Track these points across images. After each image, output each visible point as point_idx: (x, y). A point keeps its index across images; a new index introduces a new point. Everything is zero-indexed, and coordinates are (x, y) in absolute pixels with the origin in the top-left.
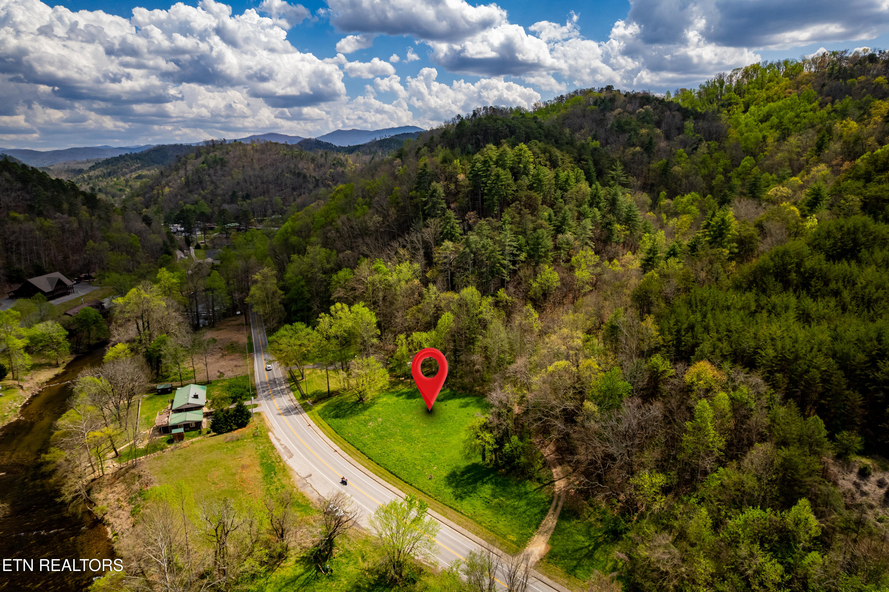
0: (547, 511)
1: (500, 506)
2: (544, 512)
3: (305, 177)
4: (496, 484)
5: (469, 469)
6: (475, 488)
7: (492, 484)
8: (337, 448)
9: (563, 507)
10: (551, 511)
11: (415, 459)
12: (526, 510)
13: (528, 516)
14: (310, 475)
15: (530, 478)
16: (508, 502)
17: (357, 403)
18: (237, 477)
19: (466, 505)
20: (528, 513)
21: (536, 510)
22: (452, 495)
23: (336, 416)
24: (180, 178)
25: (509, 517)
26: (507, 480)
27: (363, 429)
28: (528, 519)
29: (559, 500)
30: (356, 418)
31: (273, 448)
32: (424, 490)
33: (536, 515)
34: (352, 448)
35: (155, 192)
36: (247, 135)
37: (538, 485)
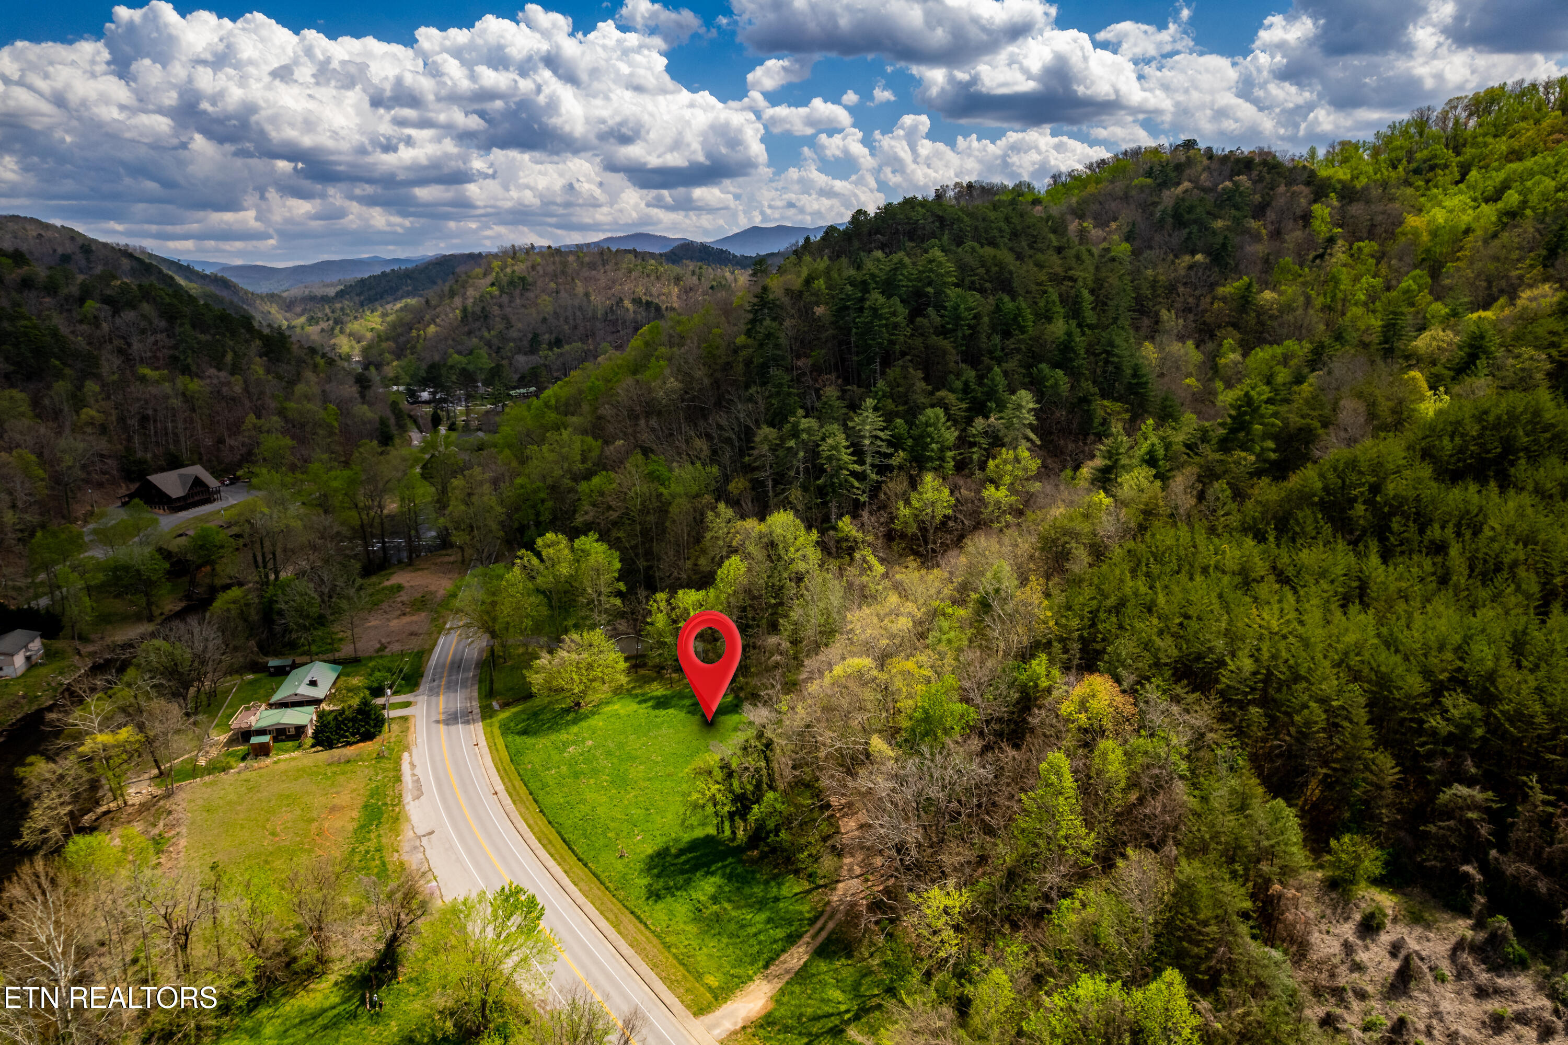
0: (800, 936)
1: (717, 918)
2: (792, 939)
3: (658, 308)
4: (730, 878)
5: (694, 845)
6: (688, 882)
7: (723, 876)
8: (500, 787)
9: (833, 932)
10: (806, 938)
11: (613, 819)
12: (760, 932)
13: (760, 943)
14: (432, 833)
15: (797, 872)
16: (734, 914)
17: (567, 711)
18: (314, 825)
19: (659, 913)
20: (762, 937)
21: (780, 933)
22: (644, 890)
23: (525, 732)
24: (454, 310)
25: (725, 940)
26: (753, 872)
27: (556, 757)
28: (757, 948)
29: (831, 917)
30: (553, 737)
31: (398, 779)
32: (603, 877)
33: (775, 941)
34: (523, 791)
35: (414, 333)
36: (600, 236)
37: (807, 886)
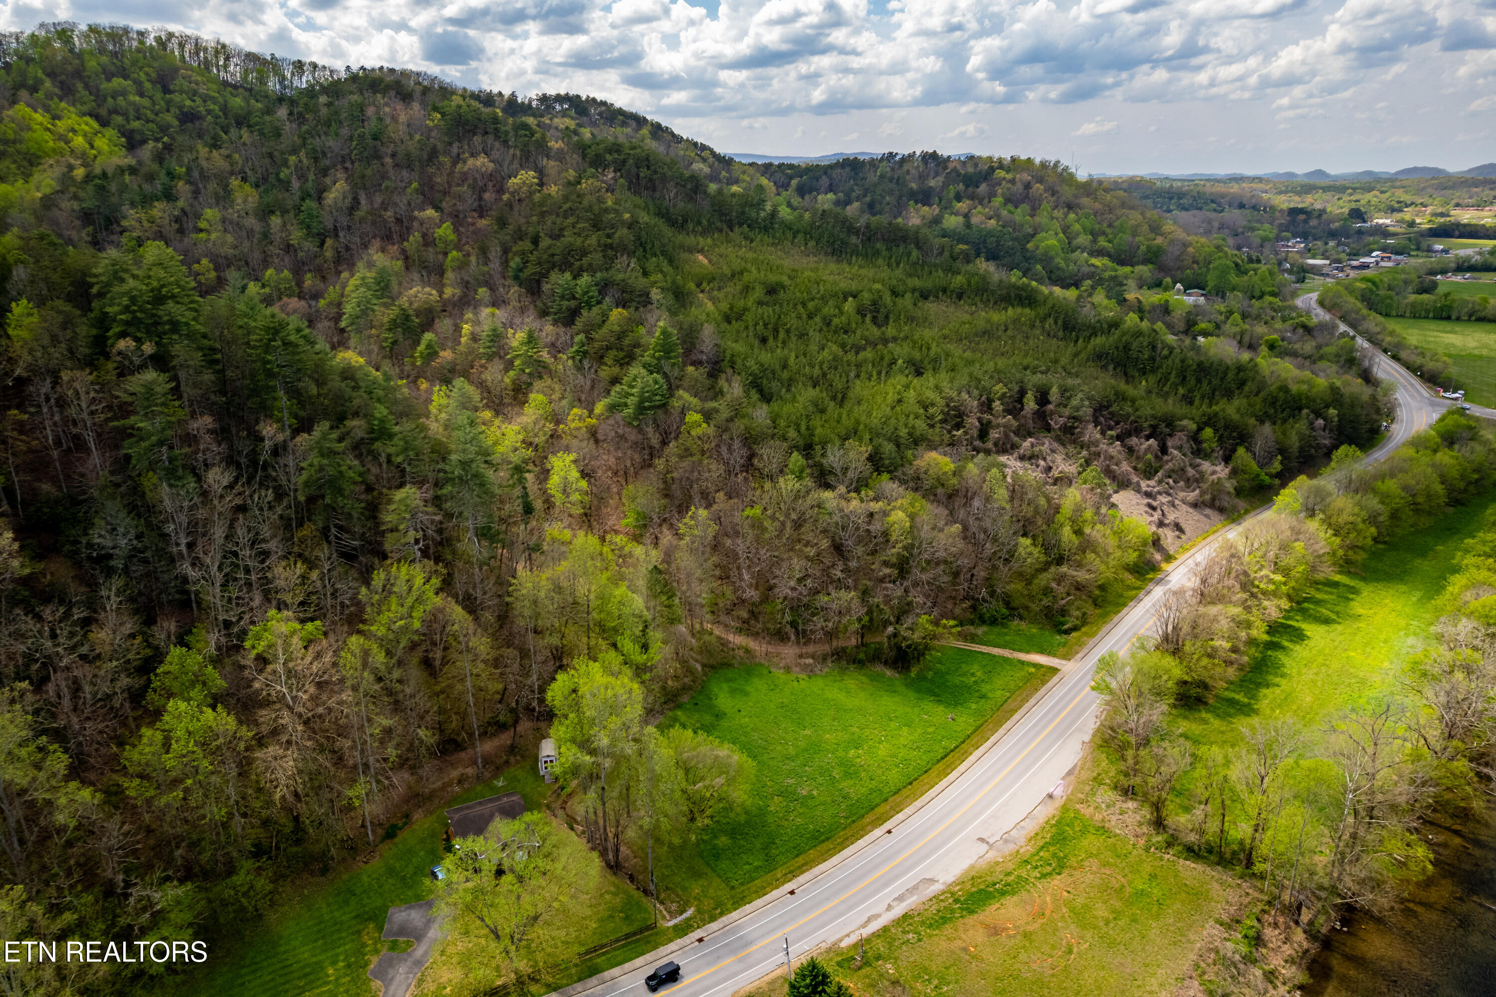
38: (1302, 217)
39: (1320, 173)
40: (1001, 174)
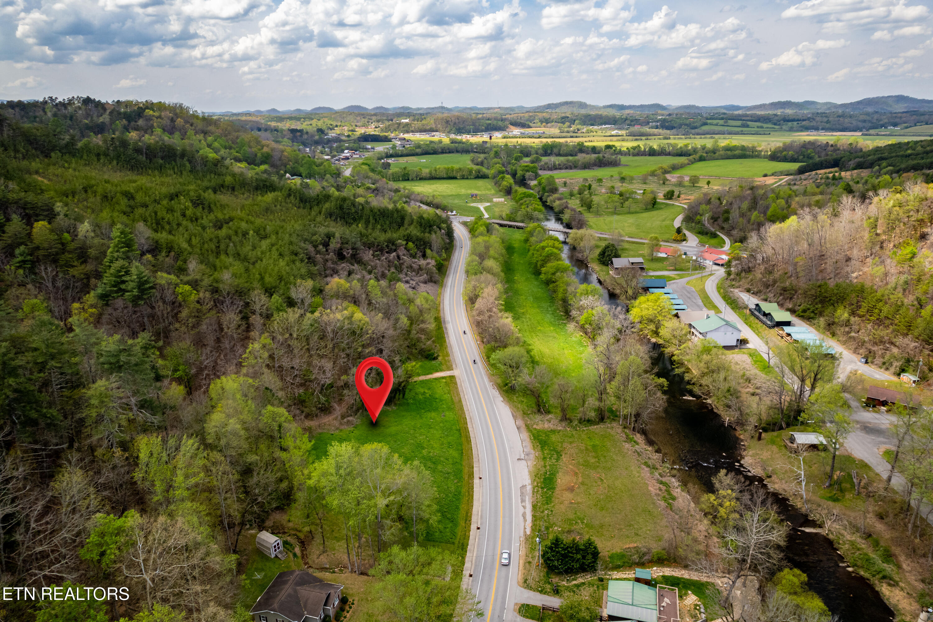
14: (519, 459)
38: (298, 134)
39: (274, 110)
40: (149, 112)
